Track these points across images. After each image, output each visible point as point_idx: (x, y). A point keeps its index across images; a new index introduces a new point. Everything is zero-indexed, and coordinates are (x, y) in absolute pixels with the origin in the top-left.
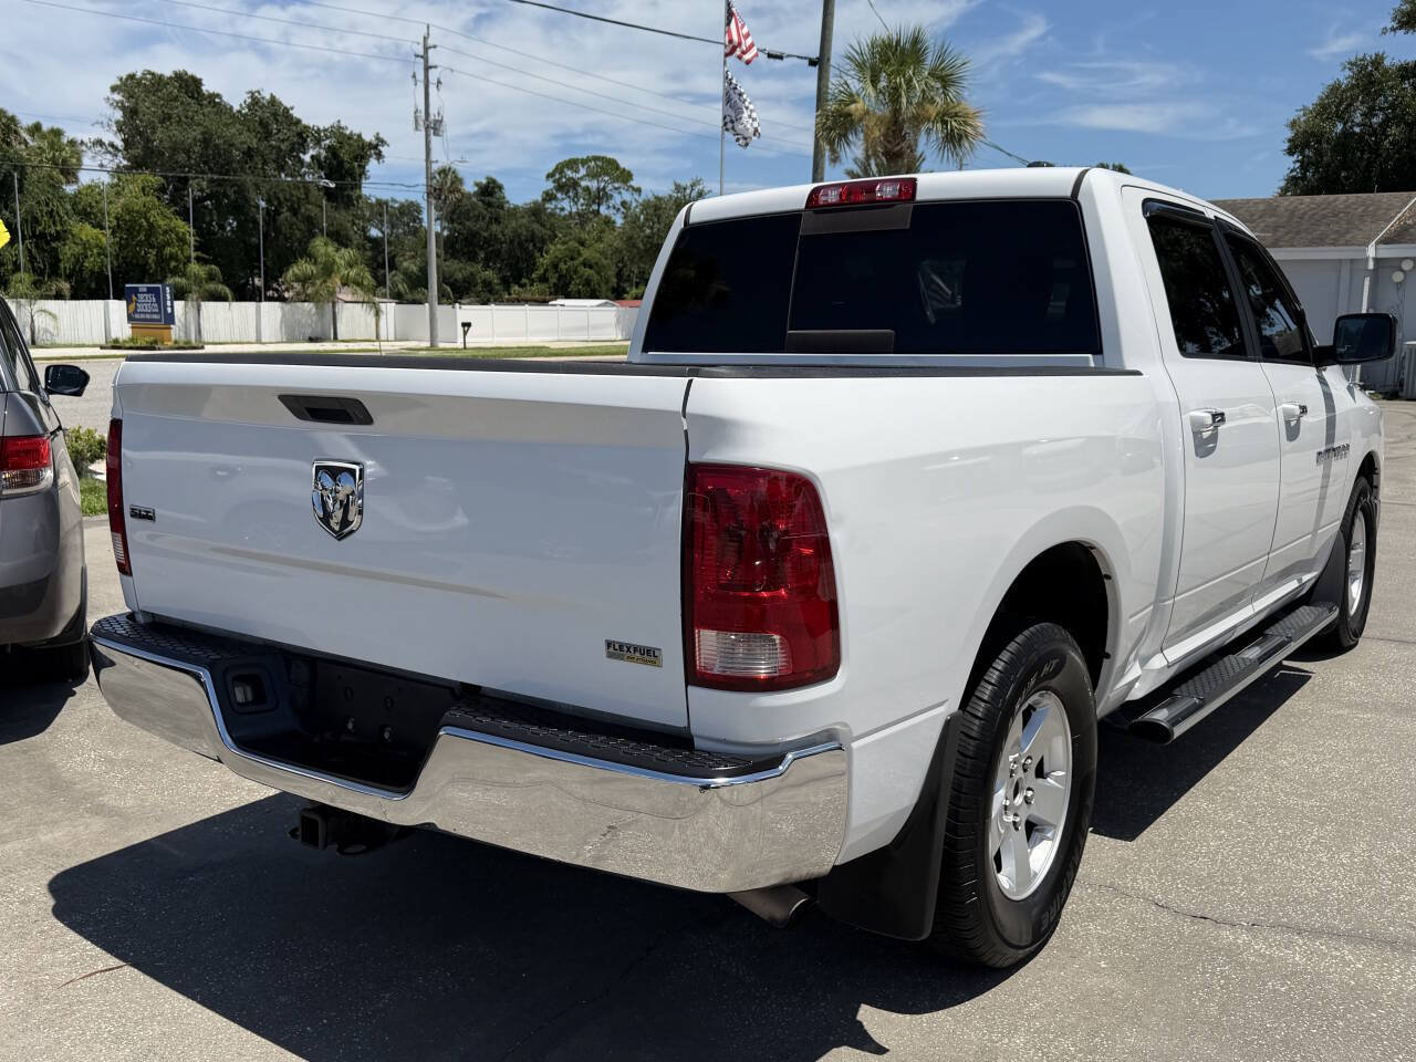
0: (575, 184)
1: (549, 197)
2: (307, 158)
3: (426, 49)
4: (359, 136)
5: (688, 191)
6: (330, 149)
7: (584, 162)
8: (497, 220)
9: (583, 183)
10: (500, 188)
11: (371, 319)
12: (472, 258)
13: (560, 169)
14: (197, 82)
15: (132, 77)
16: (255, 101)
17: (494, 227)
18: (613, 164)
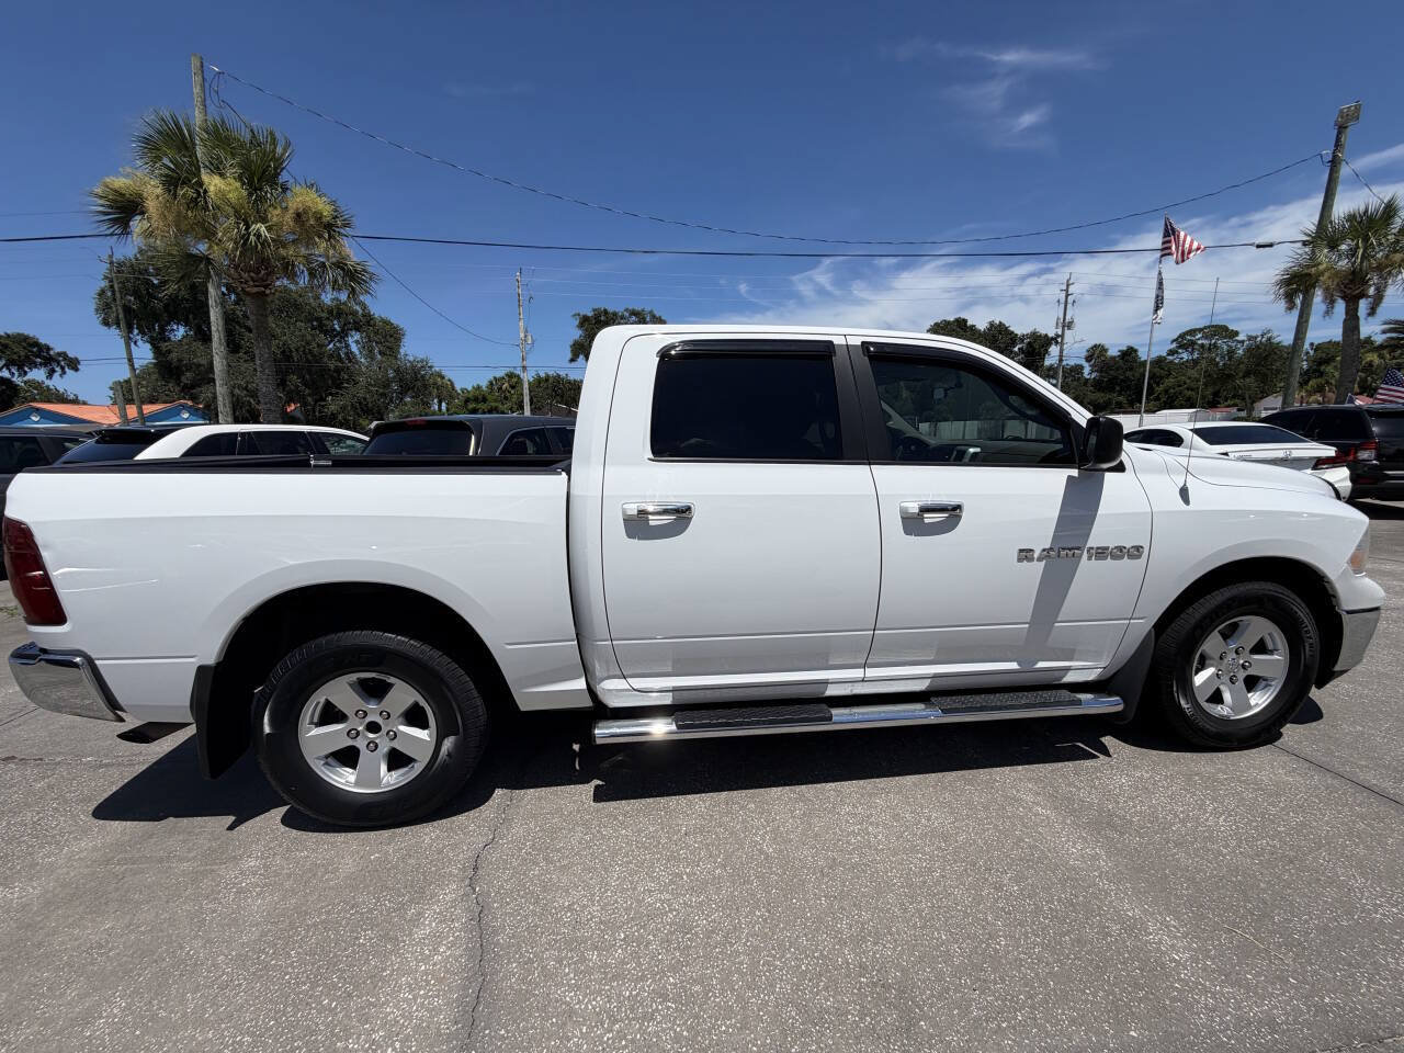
0: (1193, 343)
1: (1171, 352)
2: (1016, 349)
3: (1068, 286)
4: (1046, 335)
5: (1259, 339)
6: (1029, 343)
7: (1200, 330)
8: (1131, 369)
9: (1200, 342)
10: (1136, 351)
11: (1023, 426)
12: (1112, 390)
13: (1182, 336)
14: (965, 321)
15: (936, 324)
16: (992, 324)
17: (1128, 373)
18: (1225, 328)
